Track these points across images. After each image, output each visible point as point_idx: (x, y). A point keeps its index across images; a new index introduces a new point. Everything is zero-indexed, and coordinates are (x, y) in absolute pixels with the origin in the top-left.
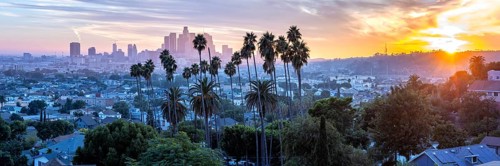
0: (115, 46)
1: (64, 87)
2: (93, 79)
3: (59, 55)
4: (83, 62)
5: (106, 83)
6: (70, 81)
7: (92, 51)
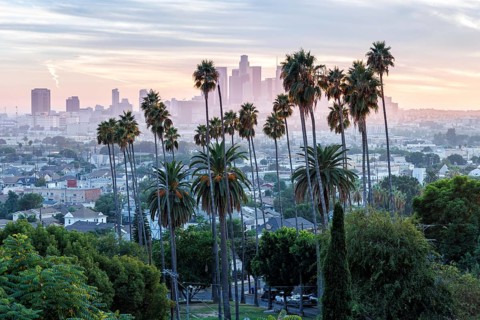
0: (115, 93)
1: (13, 171)
2: (69, 154)
3: (11, 113)
4: (55, 122)
5: (92, 161)
6: (26, 159)
7: (73, 103)
